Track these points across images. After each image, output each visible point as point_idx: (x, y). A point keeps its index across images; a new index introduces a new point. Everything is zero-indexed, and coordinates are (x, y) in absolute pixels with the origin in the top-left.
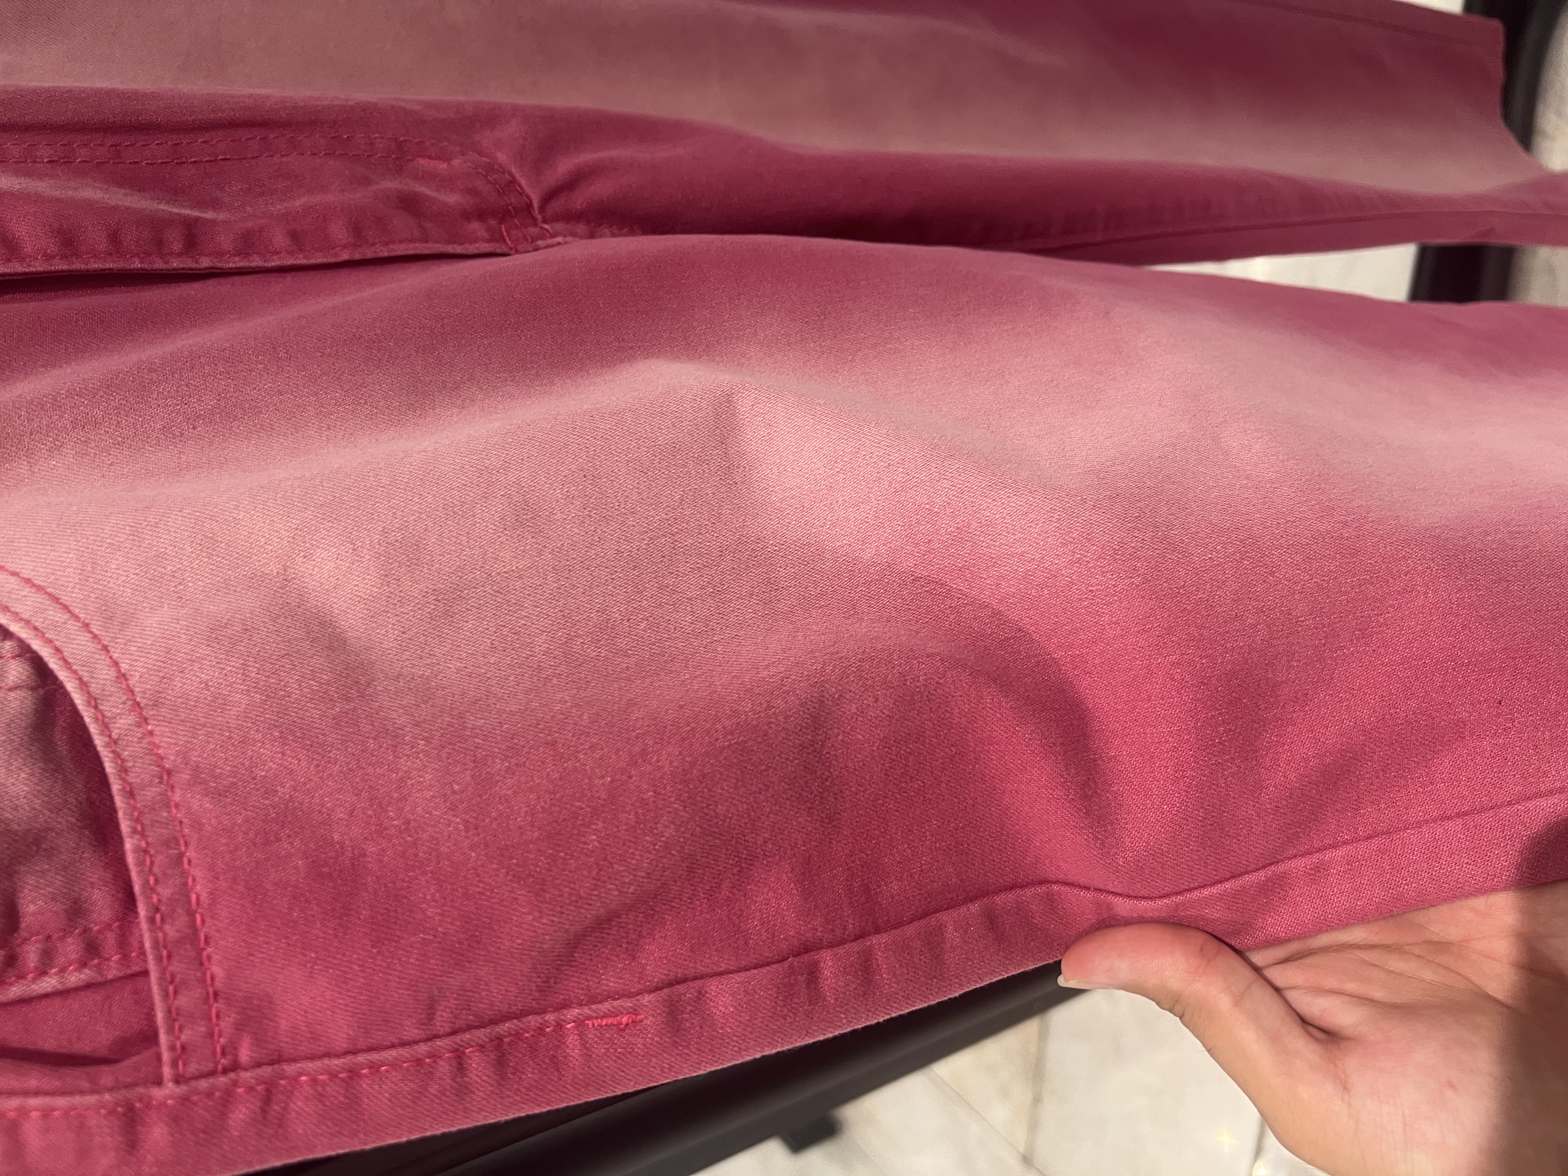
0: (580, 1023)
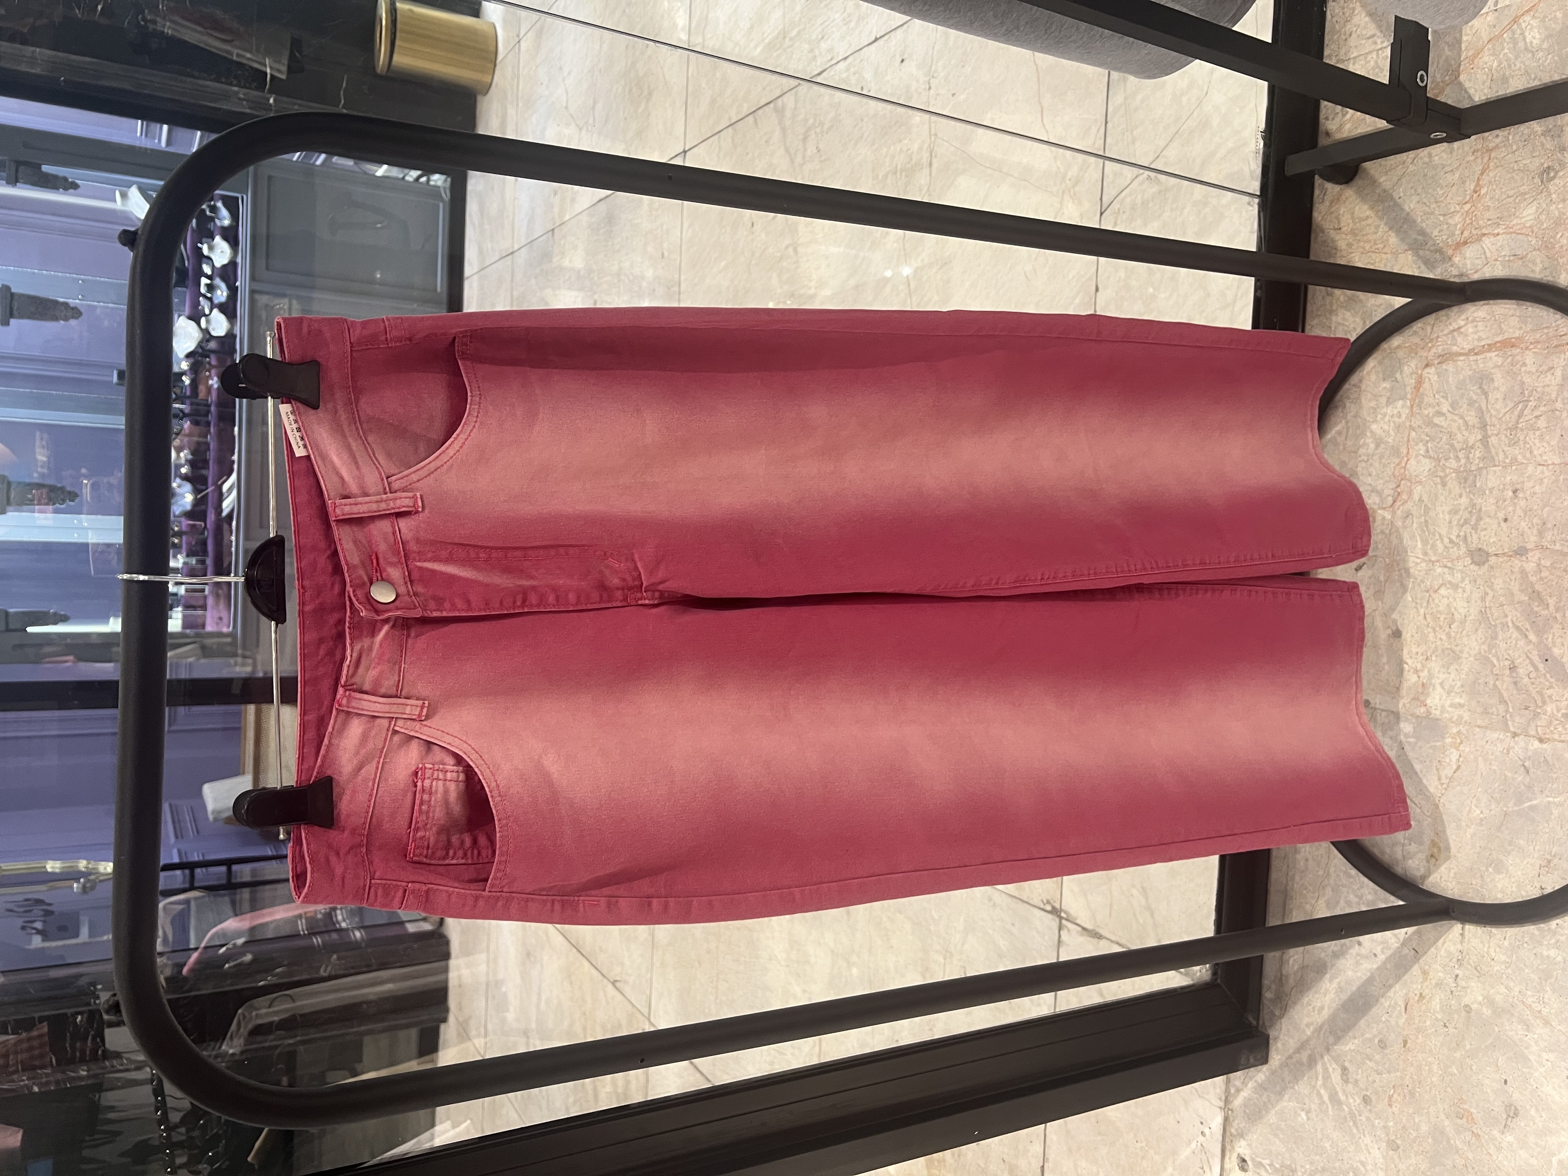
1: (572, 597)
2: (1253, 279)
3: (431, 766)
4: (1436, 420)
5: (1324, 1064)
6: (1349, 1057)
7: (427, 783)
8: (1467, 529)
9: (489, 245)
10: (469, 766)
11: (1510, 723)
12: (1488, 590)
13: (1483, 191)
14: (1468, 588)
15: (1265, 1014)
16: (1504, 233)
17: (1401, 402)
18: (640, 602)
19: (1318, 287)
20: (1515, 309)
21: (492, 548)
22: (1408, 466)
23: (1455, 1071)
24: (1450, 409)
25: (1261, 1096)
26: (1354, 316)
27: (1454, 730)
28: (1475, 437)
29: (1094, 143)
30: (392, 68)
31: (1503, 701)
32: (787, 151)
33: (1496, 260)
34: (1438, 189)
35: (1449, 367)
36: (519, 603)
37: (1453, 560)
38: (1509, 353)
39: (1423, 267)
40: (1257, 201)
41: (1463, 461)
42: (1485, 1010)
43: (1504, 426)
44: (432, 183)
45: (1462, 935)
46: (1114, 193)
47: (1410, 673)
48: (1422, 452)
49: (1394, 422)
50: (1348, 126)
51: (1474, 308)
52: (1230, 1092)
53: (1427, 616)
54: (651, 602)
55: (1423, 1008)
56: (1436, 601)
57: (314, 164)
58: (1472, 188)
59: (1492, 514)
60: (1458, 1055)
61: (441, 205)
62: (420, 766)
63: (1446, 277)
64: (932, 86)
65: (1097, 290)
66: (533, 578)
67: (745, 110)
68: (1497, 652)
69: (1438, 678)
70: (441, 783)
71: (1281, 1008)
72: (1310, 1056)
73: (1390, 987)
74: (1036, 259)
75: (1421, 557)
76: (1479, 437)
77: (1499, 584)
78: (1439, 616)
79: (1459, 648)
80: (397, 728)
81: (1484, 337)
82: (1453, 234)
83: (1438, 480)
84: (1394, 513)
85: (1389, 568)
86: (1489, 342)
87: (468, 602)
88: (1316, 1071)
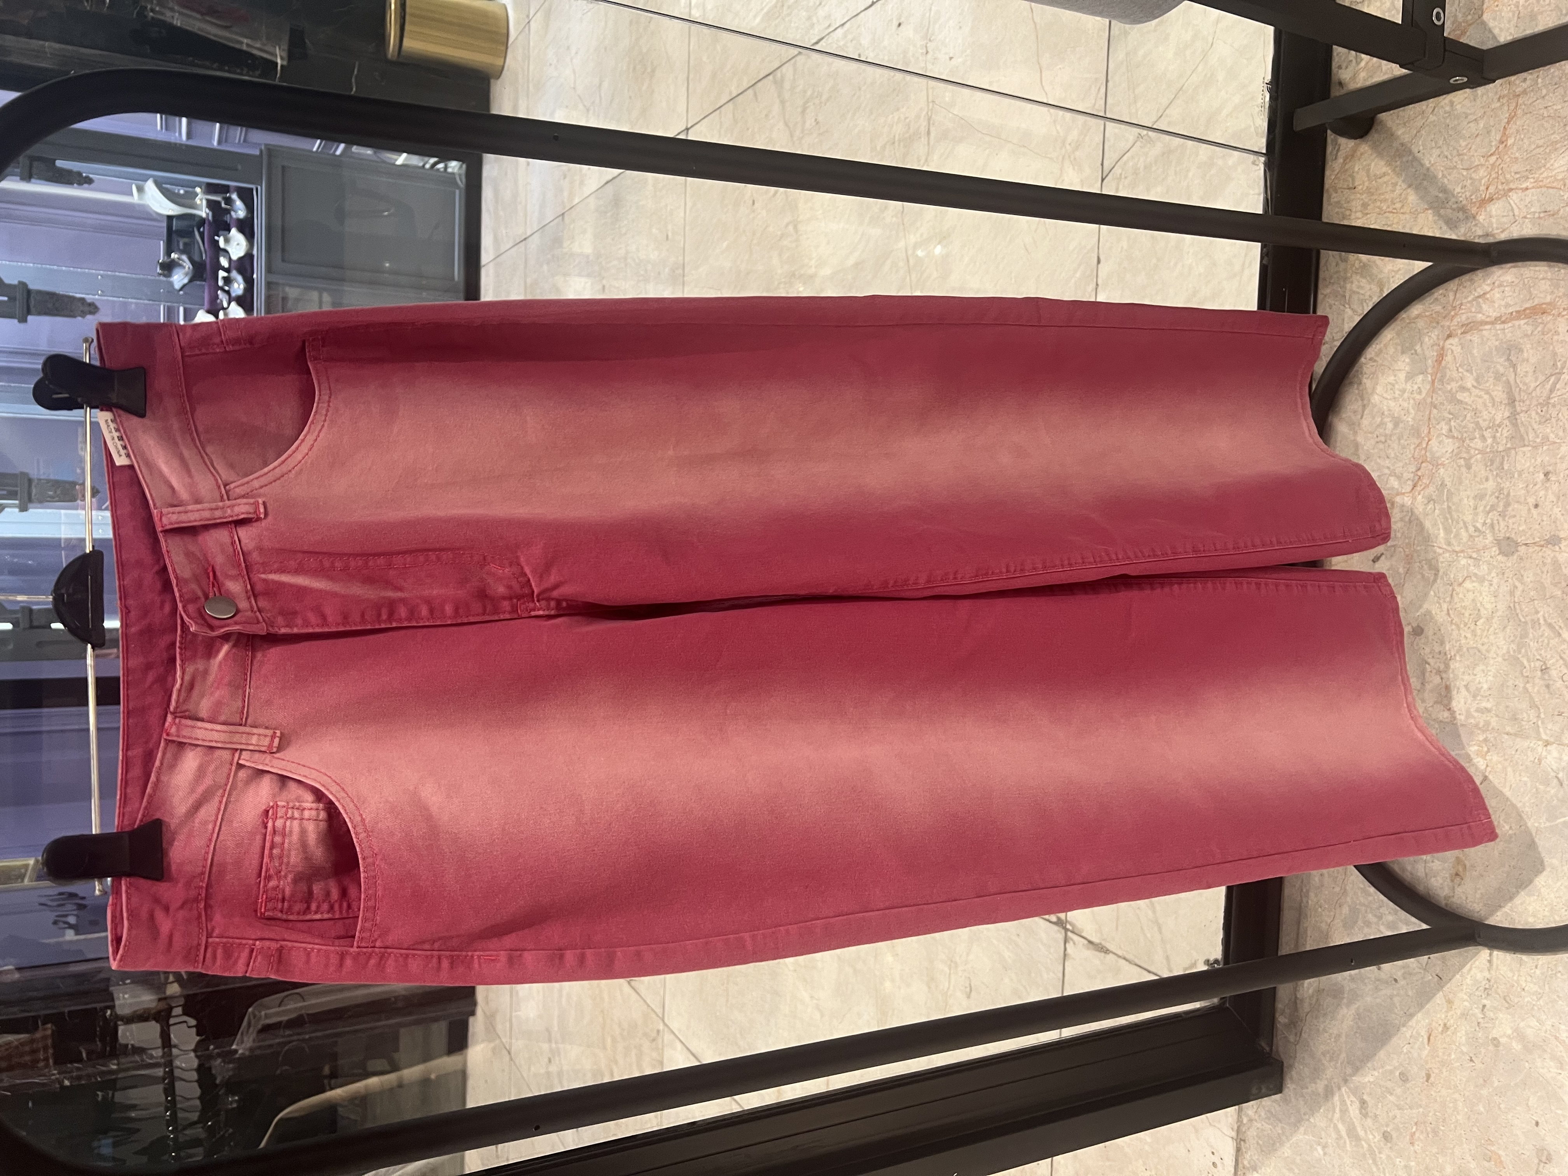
0: (479, 957)
1: (449, 609)
2: (1260, 244)
3: (283, 804)
4: (1460, 396)
5: (1341, 1096)
6: (1368, 1090)
7: (279, 823)
8: (1494, 515)
9: (504, 232)
10: (331, 803)
11: (1541, 730)
12: (1517, 584)
13: (1510, 142)
14: (1495, 581)
15: (1279, 1040)
16: (1533, 187)
17: (1421, 377)
18: (533, 613)
19: (1330, 252)
20: (1546, 272)
21: (349, 555)
22: (1429, 447)
23: (1482, 1109)
24: (1475, 384)
25: (1275, 1127)
26: (1370, 283)
27: (1481, 738)
28: (1502, 414)
29: (1095, 105)
30: (402, 53)
31: (1533, 706)
32: (786, 124)
33: (1525, 217)
34: (1461, 141)
35: (1475, 338)
36: (384, 617)
37: (1479, 550)
38: (1540, 321)
39: (1445, 228)
40: (1262, 159)
41: (1490, 441)
42: (1514, 1044)
43: (1535, 402)
44: (450, 170)
45: (1490, 961)
46: (1116, 156)
47: (1433, 674)
48: (1444, 432)
49: (1414, 399)
50: (1363, 75)
51: (1500, 272)
52: (1242, 1122)
53: (1451, 612)
54: (546, 613)
55: (1447, 1040)
56: (1461, 596)
57: (334, 154)
58: (1498, 138)
59: (1522, 499)
60: (1484, 1092)
61: (457, 192)
62: (271, 804)
63: (1470, 237)
64: (929, 50)
65: (1099, 262)
66: (400, 589)
67: (745, 85)
68: (1526, 651)
69: (1463, 680)
70: (296, 823)
71: (1296, 1035)
72: (1327, 1086)
73: (1412, 1016)
74: (1036, 231)
75: (1445, 546)
76: (1507, 414)
77: (1529, 577)
78: (1463, 611)
79: (1485, 647)
80: (241, 762)
81: (1512, 303)
82: (1478, 190)
83: (1462, 462)
84: (1414, 498)
85: (1409, 560)
86: (1518, 309)
87: (324, 617)
88: (1333, 1104)
